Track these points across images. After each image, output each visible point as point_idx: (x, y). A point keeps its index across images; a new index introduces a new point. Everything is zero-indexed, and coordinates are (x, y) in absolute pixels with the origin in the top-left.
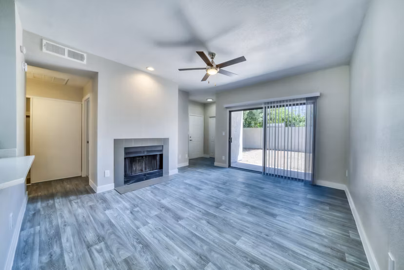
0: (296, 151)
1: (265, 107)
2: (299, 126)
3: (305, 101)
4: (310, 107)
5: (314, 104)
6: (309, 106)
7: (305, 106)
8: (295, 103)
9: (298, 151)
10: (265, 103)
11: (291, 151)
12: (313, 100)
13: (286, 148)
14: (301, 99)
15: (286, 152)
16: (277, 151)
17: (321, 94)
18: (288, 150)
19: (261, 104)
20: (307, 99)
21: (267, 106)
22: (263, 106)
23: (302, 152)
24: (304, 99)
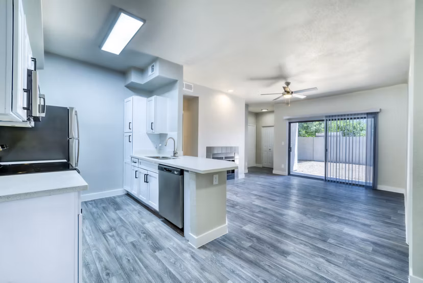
0: (357, 164)
1: (327, 120)
2: (360, 136)
3: (366, 116)
4: (371, 120)
5: (374, 118)
6: (369, 120)
7: (365, 120)
8: (356, 117)
9: (359, 164)
10: (326, 117)
11: (352, 163)
12: (374, 115)
13: (347, 160)
14: (362, 114)
15: (347, 165)
16: (338, 164)
17: (380, 110)
18: (349, 163)
19: (322, 117)
20: (368, 114)
21: (328, 119)
22: (324, 119)
23: (362, 164)
24: (364, 114)
